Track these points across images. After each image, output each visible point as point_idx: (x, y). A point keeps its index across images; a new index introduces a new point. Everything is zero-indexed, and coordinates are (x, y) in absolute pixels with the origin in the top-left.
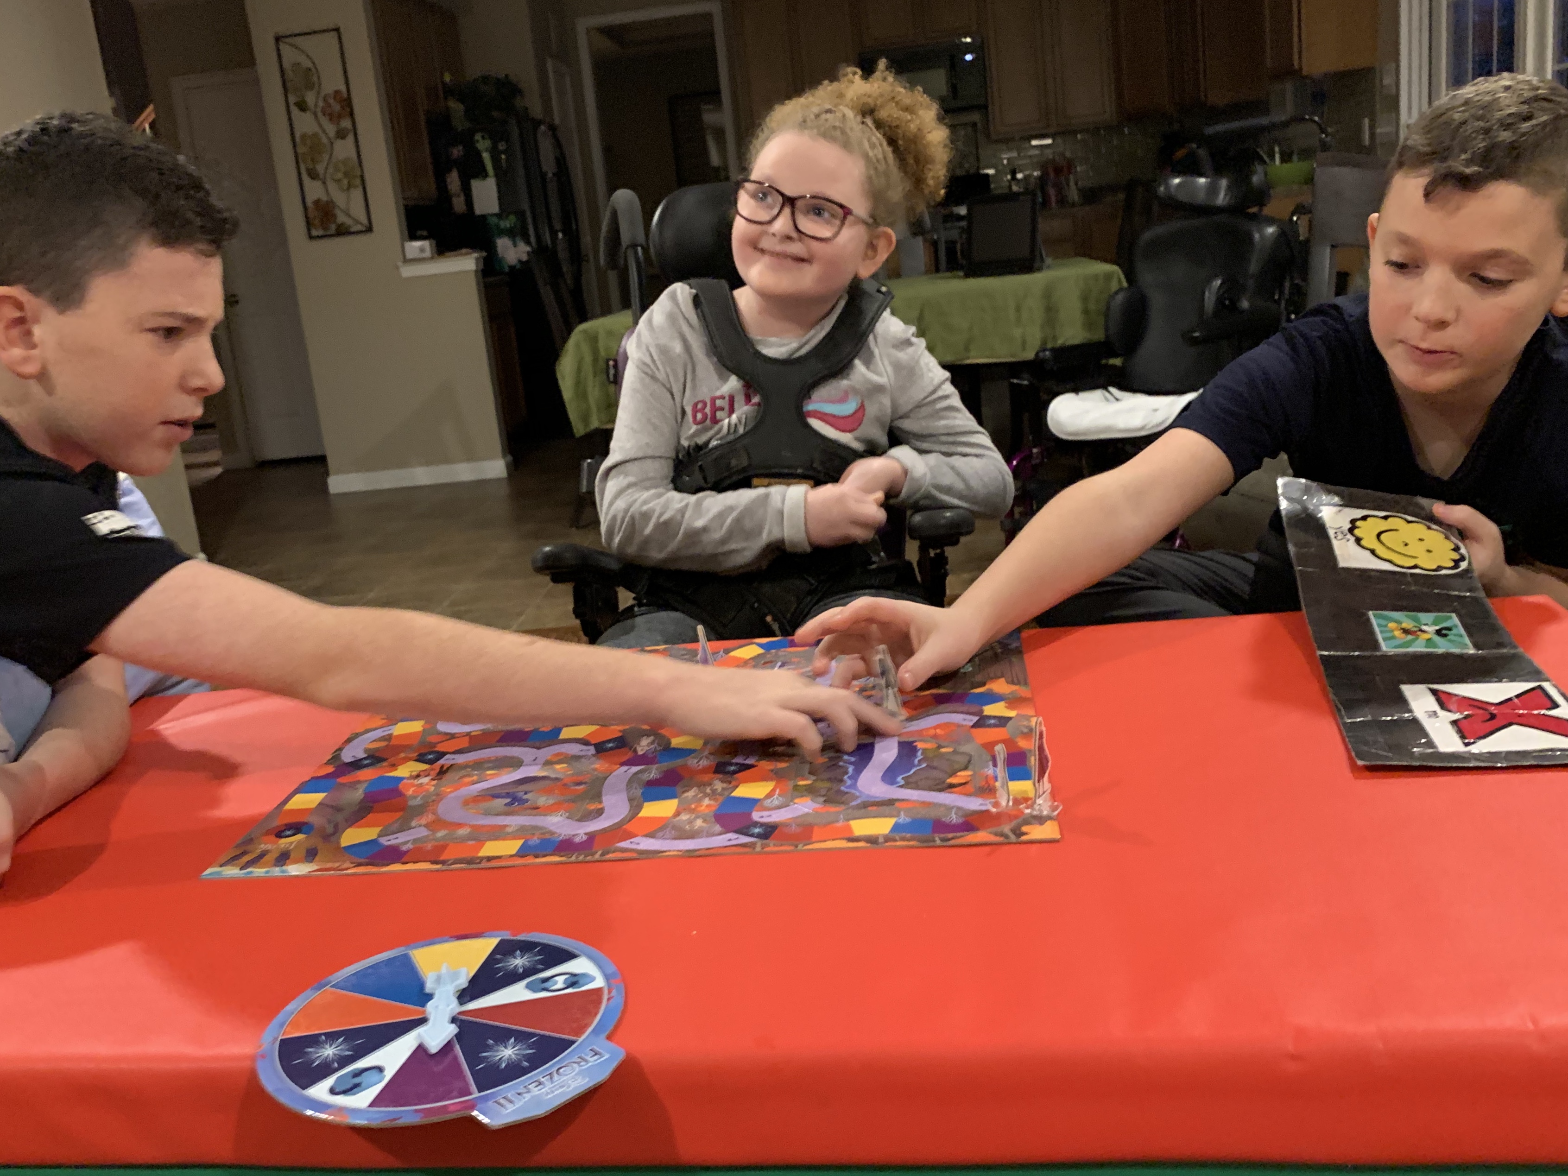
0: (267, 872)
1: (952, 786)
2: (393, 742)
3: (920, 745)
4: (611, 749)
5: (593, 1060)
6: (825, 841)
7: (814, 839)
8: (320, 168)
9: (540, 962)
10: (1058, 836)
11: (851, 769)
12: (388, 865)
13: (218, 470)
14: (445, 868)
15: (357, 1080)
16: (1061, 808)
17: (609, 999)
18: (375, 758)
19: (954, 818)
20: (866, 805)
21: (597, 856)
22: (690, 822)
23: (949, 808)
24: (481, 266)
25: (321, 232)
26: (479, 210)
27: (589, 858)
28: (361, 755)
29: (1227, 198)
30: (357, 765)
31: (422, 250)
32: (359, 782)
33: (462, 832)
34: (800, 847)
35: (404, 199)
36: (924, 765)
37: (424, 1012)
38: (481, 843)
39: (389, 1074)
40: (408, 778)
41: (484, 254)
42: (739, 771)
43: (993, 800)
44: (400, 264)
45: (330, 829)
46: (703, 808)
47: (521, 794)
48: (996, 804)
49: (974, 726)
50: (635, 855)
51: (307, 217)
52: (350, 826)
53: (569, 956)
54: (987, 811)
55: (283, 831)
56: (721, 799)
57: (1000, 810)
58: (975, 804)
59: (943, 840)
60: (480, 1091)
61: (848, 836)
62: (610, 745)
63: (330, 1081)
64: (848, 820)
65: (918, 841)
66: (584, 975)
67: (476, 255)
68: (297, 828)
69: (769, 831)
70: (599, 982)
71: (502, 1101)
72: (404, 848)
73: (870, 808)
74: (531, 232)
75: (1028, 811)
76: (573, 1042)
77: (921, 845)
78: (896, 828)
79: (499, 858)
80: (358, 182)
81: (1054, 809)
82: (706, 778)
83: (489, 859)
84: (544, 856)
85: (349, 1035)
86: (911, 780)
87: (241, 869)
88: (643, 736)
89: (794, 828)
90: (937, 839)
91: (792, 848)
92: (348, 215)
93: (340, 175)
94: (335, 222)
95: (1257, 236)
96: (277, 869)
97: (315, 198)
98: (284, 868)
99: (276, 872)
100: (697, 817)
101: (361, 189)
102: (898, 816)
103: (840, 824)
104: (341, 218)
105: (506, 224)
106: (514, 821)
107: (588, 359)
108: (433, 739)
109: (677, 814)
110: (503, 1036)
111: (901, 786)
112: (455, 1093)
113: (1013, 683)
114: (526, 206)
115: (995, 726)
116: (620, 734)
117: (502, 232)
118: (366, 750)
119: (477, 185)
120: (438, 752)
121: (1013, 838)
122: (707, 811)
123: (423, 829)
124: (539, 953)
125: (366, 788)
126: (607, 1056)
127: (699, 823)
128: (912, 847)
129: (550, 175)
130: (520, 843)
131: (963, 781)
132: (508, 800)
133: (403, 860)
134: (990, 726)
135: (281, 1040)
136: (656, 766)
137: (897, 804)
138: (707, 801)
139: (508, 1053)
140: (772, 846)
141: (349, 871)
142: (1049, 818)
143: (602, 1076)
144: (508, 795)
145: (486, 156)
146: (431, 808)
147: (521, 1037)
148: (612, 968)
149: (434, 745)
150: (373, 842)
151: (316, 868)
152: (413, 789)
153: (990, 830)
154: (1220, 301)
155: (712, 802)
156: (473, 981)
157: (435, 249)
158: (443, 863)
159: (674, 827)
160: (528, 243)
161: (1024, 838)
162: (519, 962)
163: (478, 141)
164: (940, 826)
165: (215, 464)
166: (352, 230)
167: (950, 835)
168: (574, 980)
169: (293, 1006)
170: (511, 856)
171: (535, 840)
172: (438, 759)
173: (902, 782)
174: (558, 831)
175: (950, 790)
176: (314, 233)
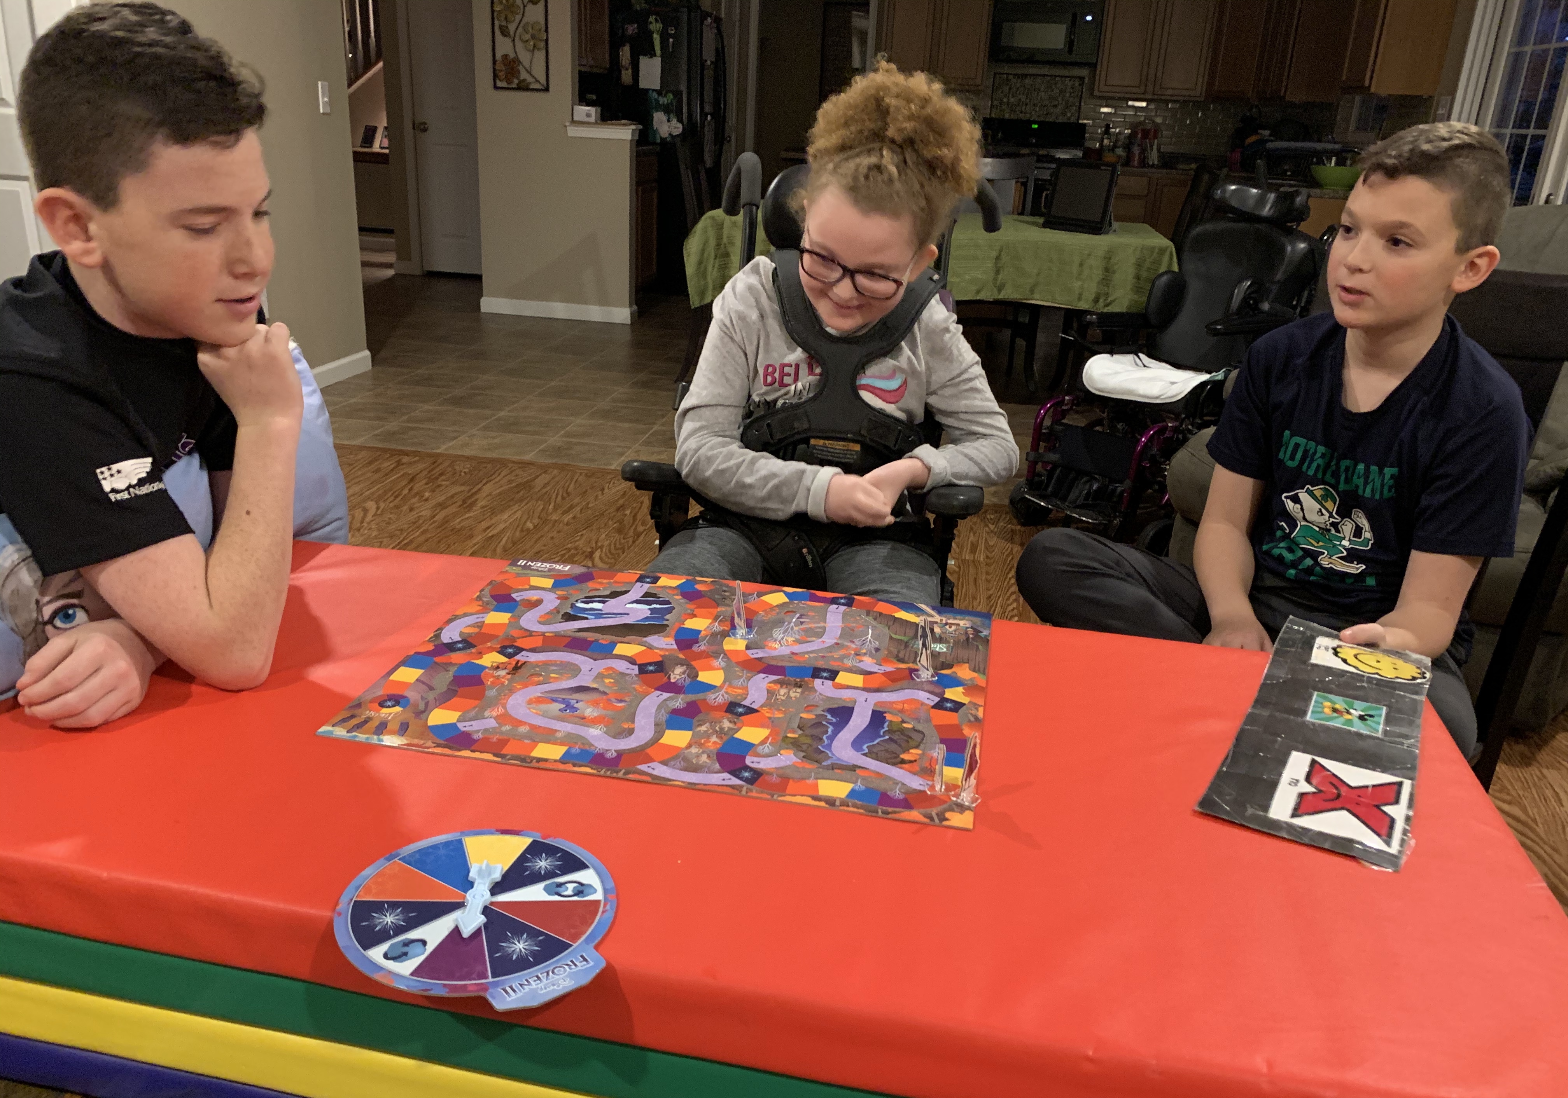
0: (367, 739)
1: (903, 762)
2: (483, 630)
3: (888, 717)
4: (651, 672)
5: (581, 965)
6: (795, 795)
7: (788, 791)
8: (512, 27)
9: (559, 867)
10: (971, 826)
11: (830, 729)
12: (460, 750)
13: (391, 272)
14: (504, 761)
15: (405, 949)
16: (979, 801)
17: (603, 912)
18: (467, 643)
19: (897, 794)
20: (833, 767)
21: (621, 774)
22: (698, 756)
23: (896, 783)
24: (637, 137)
25: (504, 84)
26: (643, 84)
27: (614, 775)
28: (457, 638)
29: (1272, 211)
30: (451, 647)
31: (588, 115)
32: (451, 664)
33: (523, 729)
34: (775, 797)
35: (580, 65)
36: (887, 737)
37: (465, 897)
38: (535, 743)
39: (430, 948)
40: (490, 669)
41: (641, 127)
42: (746, 714)
43: (930, 783)
44: (568, 124)
45: (422, 707)
46: (710, 744)
47: (573, 702)
48: (932, 787)
49: (934, 707)
50: (649, 779)
51: (494, 69)
52: (437, 707)
53: (580, 866)
54: (924, 792)
55: (386, 701)
56: (725, 738)
57: (934, 793)
58: (916, 783)
59: (883, 813)
60: (493, 977)
61: (814, 794)
62: (651, 668)
63: (384, 947)
64: (817, 779)
65: (865, 810)
66: (590, 886)
67: (634, 127)
68: (397, 700)
69: (757, 776)
70: (599, 896)
71: (508, 989)
72: (475, 737)
73: (836, 771)
74: (685, 110)
75: (954, 799)
76: (571, 945)
77: (867, 813)
78: (852, 793)
79: (546, 760)
80: (542, 44)
81: (974, 800)
82: (718, 714)
83: (539, 760)
84: (581, 766)
85: (407, 906)
86: (875, 750)
87: (348, 732)
88: (677, 665)
89: (774, 779)
90: (880, 811)
91: (769, 797)
92: (530, 73)
93: (527, 37)
94: (517, 78)
95: (1289, 248)
96: (375, 737)
97: (505, 53)
98: (381, 737)
99: (374, 739)
100: (703, 752)
101: (544, 52)
102: (855, 782)
103: (810, 781)
104: (524, 75)
105: (663, 100)
106: (564, 728)
107: (712, 243)
108: (515, 633)
109: (689, 746)
110: (519, 930)
111: (865, 755)
112: (474, 976)
113: (974, 671)
114: (683, 88)
115: (951, 710)
116: (660, 659)
117: (659, 107)
118: (461, 634)
119: (644, 61)
120: (516, 647)
121: (937, 820)
122: (712, 748)
123: (493, 720)
124: (559, 859)
125: (456, 672)
126: (592, 963)
127: (704, 758)
128: (860, 814)
129: (709, 63)
130: (564, 749)
131: (912, 759)
132: (563, 706)
133: (472, 748)
134: (946, 709)
135: (355, 901)
136: (682, 696)
137: (858, 771)
138: (714, 739)
139: (520, 946)
140: (755, 792)
141: (430, 750)
142: (969, 808)
143: (585, 980)
144: (563, 701)
145: (656, 38)
146: (502, 701)
147: (533, 934)
148: (611, 884)
149: (514, 639)
150: (453, 726)
151: (405, 742)
152: (491, 680)
153: (922, 810)
154: (1245, 300)
155: (718, 740)
156: (506, 876)
157: (599, 115)
158: (503, 756)
159: (685, 759)
160: (680, 120)
161: (945, 823)
162: (543, 864)
163: (651, 23)
164: (885, 799)
165: (389, 266)
166: (532, 87)
167: (890, 809)
168: (582, 887)
169: (369, 872)
170: (556, 761)
171: (576, 750)
172: (516, 654)
173: (867, 751)
174: (596, 744)
175: (900, 765)
176: (499, 84)
